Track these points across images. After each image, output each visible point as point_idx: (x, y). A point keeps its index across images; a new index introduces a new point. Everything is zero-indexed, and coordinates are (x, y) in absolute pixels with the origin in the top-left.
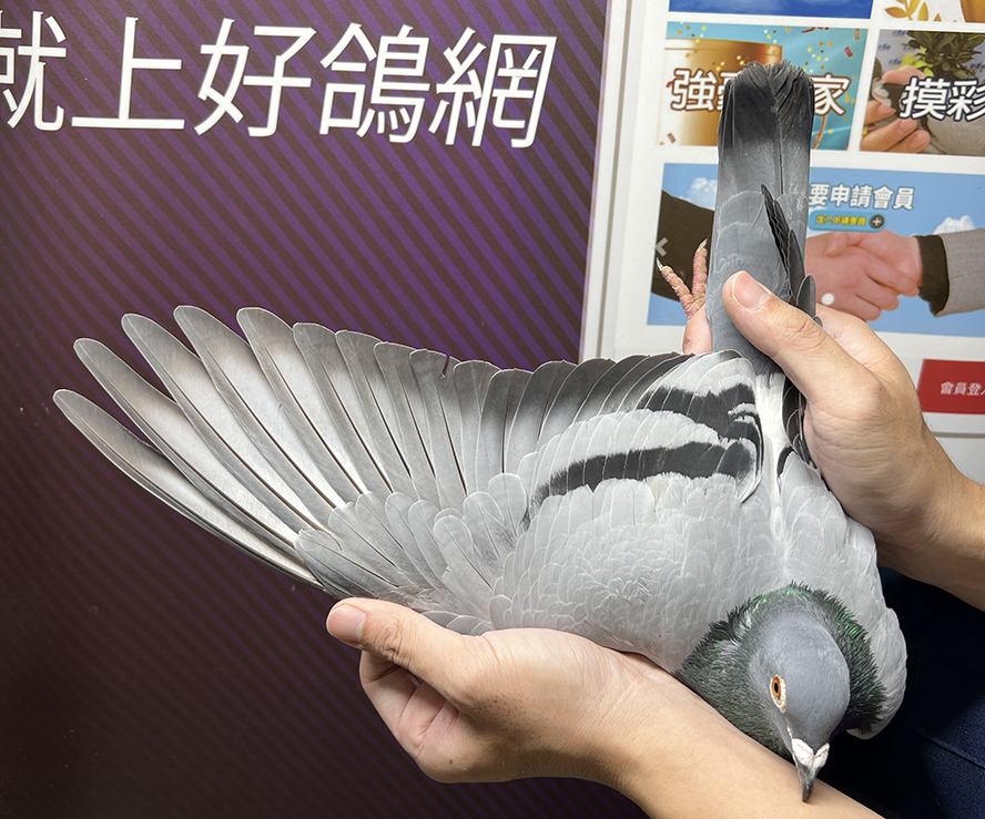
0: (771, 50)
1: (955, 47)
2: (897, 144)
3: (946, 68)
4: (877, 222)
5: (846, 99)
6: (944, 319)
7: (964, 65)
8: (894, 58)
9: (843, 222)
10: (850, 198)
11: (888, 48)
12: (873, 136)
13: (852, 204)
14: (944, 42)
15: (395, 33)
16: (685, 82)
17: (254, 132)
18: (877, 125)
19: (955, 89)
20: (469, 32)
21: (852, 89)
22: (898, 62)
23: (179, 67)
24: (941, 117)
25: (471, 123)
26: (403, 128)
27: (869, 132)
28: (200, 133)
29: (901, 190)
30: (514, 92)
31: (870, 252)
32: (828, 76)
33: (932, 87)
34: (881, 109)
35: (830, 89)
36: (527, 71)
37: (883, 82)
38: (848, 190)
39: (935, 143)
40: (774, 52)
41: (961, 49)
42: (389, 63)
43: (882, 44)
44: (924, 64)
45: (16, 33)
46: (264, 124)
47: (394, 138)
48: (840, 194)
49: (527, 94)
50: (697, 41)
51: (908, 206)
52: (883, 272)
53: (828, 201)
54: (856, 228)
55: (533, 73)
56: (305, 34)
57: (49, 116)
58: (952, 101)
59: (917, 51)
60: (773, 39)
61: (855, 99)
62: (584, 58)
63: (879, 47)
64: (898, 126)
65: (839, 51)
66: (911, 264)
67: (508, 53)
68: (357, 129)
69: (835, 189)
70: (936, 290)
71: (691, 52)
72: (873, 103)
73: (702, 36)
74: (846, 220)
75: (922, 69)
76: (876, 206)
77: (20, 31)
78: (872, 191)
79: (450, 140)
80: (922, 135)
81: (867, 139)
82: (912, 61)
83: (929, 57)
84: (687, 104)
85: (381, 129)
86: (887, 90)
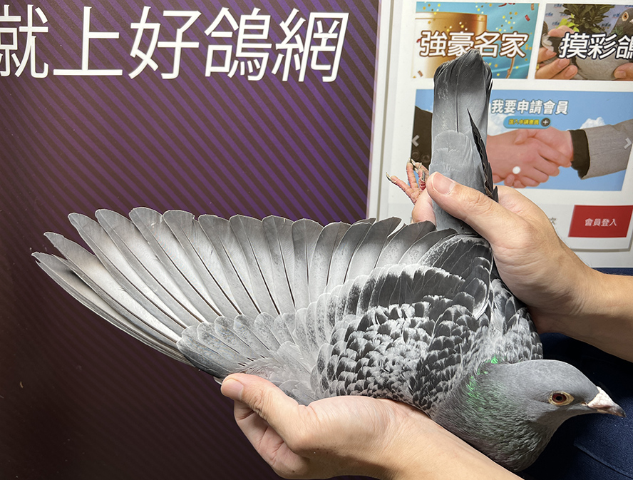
0: (480, 18)
1: (592, 14)
2: (557, 74)
3: (587, 27)
4: (546, 122)
5: (526, 47)
6: (586, 181)
7: (598, 24)
8: (555, 21)
9: (525, 123)
10: (529, 108)
11: (552, 15)
12: (542, 69)
13: (530, 112)
14: (585, 11)
15: (250, 13)
16: (428, 39)
17: (165, 76)
18: (545, 63)
19: (592, 40)
20: (295, 11)
21: (529, 41)
22: (557, 24)
23: (118, 37)
24: (584, 57)
25: (297, 67)
26: (256, 72)
27: (540, 67)
28: (132, 78)
29: (560, 102)
30: (323, 47)
31: (541, 140)
32: (515, 33)
33: (578, 39)
34: (548, 53)
35: (517, 42)
36: (331, 35)
37: (548, 36)
38: (528, 103)
39: (580, 73)
40: (482, 19)
41: (596, 15)
42: (247, 32)
43: (548, 12)
44: (574, 24)
45: (18, 19)
46: (171, 71)
47: (251, 78)
48: (523, 106)
49: (332, 49)
50: (435, 13)
51: (564, 112)
52: (550, 153)
53: (516, 110)
54: (533, 126)
55: (335, 36)
56: (194, 15)
57: (39, 69)
58: (591, 47)
59: (569, 16)
60: (481, 11)
61: (532, 47)
62: (366, 26)
63: (546, 14)
64: (558, 63)
65: (522, 17)
66: (567, 147)
67: (319, 24)
68: (228, 73)
69: (520, 103)
70: (582, 163)
71: (431, 20)
72: (542, 49)
73: (438, 10)
74: (527, 122)
75: (572, 27)
76: (545, 113)
77: (20, 17)
78: (543, 104)
79: (285, 78)
80: (573, 68)
81: (539, 71)
82: (566, 23)
83: (576, 20)
84: (429, 52)
85: (242, 73)
86: (551, 41)
